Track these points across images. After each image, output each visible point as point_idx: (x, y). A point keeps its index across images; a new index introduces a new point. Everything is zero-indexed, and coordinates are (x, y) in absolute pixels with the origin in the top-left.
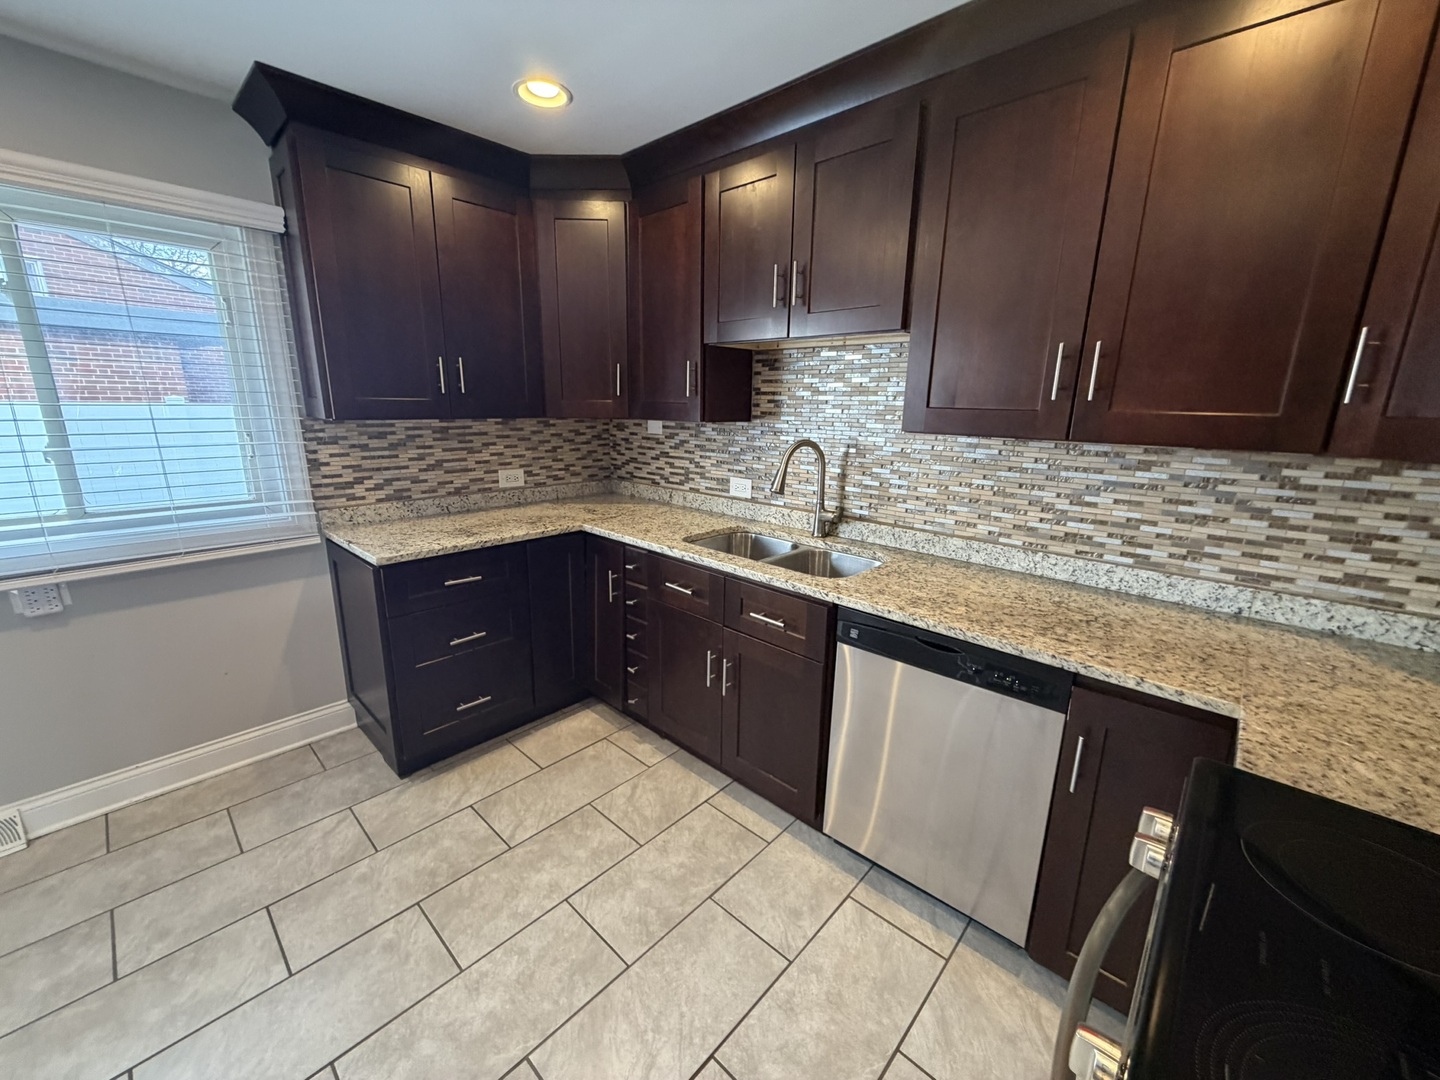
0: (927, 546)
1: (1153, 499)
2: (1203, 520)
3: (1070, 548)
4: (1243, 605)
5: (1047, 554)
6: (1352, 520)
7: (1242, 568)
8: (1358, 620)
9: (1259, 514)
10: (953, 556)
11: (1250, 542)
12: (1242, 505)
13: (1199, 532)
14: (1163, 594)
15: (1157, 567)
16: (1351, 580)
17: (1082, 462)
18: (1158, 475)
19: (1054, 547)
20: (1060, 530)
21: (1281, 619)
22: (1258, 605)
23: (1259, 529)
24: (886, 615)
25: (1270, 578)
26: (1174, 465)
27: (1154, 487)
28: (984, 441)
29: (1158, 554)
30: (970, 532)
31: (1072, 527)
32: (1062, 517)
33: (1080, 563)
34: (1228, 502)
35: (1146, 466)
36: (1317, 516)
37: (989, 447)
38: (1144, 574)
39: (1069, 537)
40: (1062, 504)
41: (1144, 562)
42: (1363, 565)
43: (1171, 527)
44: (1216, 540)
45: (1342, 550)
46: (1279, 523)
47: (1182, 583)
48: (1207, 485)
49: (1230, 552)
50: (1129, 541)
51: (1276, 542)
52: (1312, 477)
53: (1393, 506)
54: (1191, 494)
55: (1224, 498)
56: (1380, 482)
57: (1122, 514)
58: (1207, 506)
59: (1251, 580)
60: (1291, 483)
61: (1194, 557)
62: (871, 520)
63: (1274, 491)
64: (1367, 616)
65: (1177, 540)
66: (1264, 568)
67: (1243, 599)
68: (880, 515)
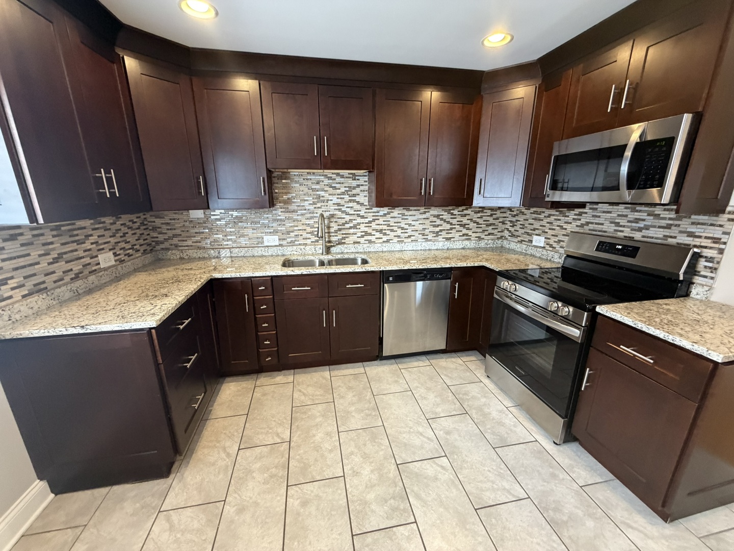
0: (368, 249)
1: (427, 222)
2: (438, 226)
3: (409, 240)
4: (449, 246)
5: (405, 243)
6: (462, 221)
7: (446, 237)
8: (466, 244)
9: (448, 222)
10: (377, 250)
11: (447, 230)
12: (445, 221)
13: (437, 229)
14: (433, 247)
15: (430, 240)
16: (464, 235)
17: (411, 213)
18: (427, 215)
19: (406, 240)
21: (455, 247)
22: (451, 245)
23: (449, 226)
24: (403, 268)
25: (451, 238)
26: (431, 212)
27: (427, 219)
28: (382, 209)
29: (430, 237)
30: (381, 241)
31: (410, 233)
32: (407, 231)
33: (414, 243)
34: (442, 220)
35: (425, 213)
36: (458, 221)
37: (383, 211)
38: (429, 243)
39: (409, 236)
40: (407, 227)
41: (427, 240)
42: (465, 231)
43: (432, 229)
44: (441, 231)
45: (461, 229)
46: (451, 224)
47: (437, 243)
48: (438, 216)
49: (444, 233)
50: (423, 235)
51: (451, 229)
52: (455, 212)
53: (468, 217)
54: (435, 219)
55: (442, 219)
56: (465, 212)
57: (421, 227)
58: (438, 222)
59: (448, 239)
60: (452, 214)
61: (437, 236)
62: (344, 243)
63: (450, 216)
64: (467, 243)
65: (433, 232)
66: (450, 236)
67: (448, 244)
68: (347, 241)
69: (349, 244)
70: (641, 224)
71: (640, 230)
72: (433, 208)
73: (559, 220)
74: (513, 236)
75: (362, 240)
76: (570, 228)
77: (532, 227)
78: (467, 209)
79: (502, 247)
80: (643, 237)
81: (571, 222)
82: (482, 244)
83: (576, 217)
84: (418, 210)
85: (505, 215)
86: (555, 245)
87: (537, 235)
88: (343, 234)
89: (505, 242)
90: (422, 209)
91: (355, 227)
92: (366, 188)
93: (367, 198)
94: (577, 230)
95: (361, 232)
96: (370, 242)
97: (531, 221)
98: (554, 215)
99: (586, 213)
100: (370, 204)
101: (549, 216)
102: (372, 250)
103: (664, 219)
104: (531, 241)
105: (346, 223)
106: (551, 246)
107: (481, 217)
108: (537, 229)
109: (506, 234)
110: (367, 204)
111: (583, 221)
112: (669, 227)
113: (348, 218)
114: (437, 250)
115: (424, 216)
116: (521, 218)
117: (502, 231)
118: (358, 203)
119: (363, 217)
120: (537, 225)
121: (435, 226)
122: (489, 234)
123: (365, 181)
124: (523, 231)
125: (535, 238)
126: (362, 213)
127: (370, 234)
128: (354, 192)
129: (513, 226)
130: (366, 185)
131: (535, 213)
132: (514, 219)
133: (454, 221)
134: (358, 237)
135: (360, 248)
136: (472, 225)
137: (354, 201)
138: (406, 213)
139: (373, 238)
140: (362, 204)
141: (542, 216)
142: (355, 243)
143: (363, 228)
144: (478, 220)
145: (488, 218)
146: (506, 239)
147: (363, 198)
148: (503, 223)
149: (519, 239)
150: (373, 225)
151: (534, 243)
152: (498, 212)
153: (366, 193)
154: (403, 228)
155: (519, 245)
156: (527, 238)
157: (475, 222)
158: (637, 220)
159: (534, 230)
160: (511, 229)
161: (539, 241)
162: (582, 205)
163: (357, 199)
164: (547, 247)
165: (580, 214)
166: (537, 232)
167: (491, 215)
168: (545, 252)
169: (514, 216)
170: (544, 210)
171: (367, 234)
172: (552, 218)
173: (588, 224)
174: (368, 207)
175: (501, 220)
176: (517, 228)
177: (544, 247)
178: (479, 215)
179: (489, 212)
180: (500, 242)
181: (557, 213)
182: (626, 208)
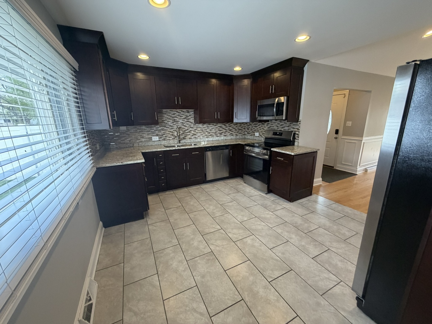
0: (195, 140)
1: (217, 129)
6: (230, 128)
9: (225, 129)
10: (199, 141)
12: (223, 128)
13: (221, 132)
14: (220, 139)
15: (219, 136)
16: (231, 134)
18: (217, 126)
19: (209, 137)
20: (210, 134)
21: (228, 138)
23: (225, 131)
24: (212, 146)
27: (217, 128)
30: (200, 137)
31: (211, 134)
32: (209, 133)
35: (216, 125)
38: (218, 137)
39: (211, 135)
40: (209, 131)
41: (217, 136)
42: (231, 132)
43: (219, 132)
47: (221, 137)
48: (221, 127)
49: (223, 133)
50: (216, 134)
52: (227, 125)
53: (232, 127)
54: (220, 128)
55: (222, 128)
56: (231, 125)
57: (215, 131)
58: (221, 129)
59: (225, 136)
60: (226, 126)
61: (221, 135)
62: (185, 139)
63: (225, 127)
64: (232, 137)
66: (226, 134)
67: (225, 138)
68: (186, 137)
69: (187, 139)
70: (283, 126)
71: (283, 128)
72: (219, 124)
73: (262, 126)
74: (248, 133)
75: (192, 137)
76: (266, 129)
77: (254, 129)
78: (231, 124)
79: (245, 138)
80: (284, 130)
81: (266, 127)
82: (238, 137)
83: (267, 125)
84: (214, 124)
85: (245, 126)
86: (262, 135)
87: (256, 132)
88: (185, 135)
89: (246, 136)
90: (215, 125)
91: (189, 132)
92: (193, 116)
93: (194, 120)
94: (268, 129)
95: (192, 134)
96: (195, 138)
97: (254, 127)
98: (261, 125)
99: (269, 123)
101: (259, 125)
102: (197, 141)
103: (287, 124)
104: (254, 135)
105: (186, 130)
106: (261, 136)
107: (236, 127)
108: (256, 130)
109: (246, 133)
110: (194, 122)
111: (269, 126)
112: (288, 126)
113: (186, 128)
114: (221, 140)
115: (216, 127)
116: (250, 126)
117: (244, 132)
118: (190, 122)
119: (192, 128)
120: (256, 129)
122: (240, 133)
124: (251, 131)
126: (192, 126)
127: (195, 135)
128: (188, 118)
129: (248, 130)
130: (193, 115)
131: (255, 124)
132: (248, 127)
133: (227, 129)
134: (191, 136)
135: (192, 140)
137: (188, 121)
138: (209, 126)
140: (192, 123)
141: (257, 125)
142: (190, 138)
143: (192, 132)
144: (236, 128)
145: (239, 127)
146: (246, 135)
147: (192, 120)
148: (245, 129)
149: (251, 134)
150: (197, 131)
152: (242, 125)
153: (193, 118)
154: (208, 132)
155: (251, 137)
156: (253, 134)
157: (234, 129)
158: (282, 125)
159: (255, 130)
161: (257, 134)
162: (268, 121)
163: (190, 120)
164: (260, 136)
165: (268, 124)
166: (256, 131)
167: (240, 126)
168: (259, 138)
169: (248, 126)
170: (257, 123)
172: (260, 126)
173: (270, 127)
174: (194, 124)
175: (244, 128)
178: (236, 126)
179: (239, 125)
180: (244, 136)
181: (262, 124)
182: (279, 121)
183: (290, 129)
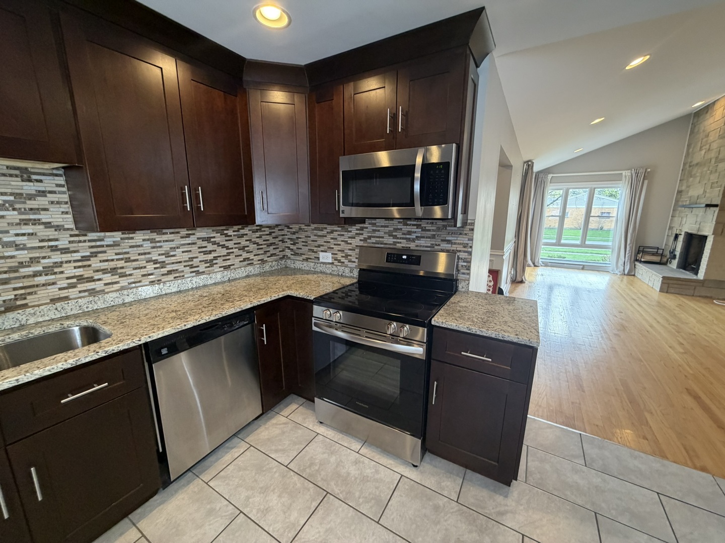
1: (194, 248)
2: (210, 252)
3: (171, 277)
4: (229, 276)
5: (164, 282)
6: (240, 243)
7: (224, 265)
8: (250, 270)
9: (223, 246)
11: (224, 256)
12: (218, 245)
13: (210, 257)
14: (210, 282)
15: (203, 273)
16: (244, 260)
17: (165, 237)
18: (192, 239)
19: (164, 279)
20: (164, 270)
21: (238, 277)
22: (232, 275)
23: (224, 252)
25: (230, 266)
26: (198, 234)
27: (194, 243)
29: (201, 269)
30: (116, 287)
31: (169, 268)
32: (163, 265)
33: (180, 281)
35: (188, 236)
36: (235, 244)
37: (113, 237)
38: (202, 277)
39: (170, 272)
40: (162, 258)
41: (198, 273)
42: (245, 255)
43: (202, 257)
44: (216, 258)
45: (241, 252)
46: (227, 248)
47: (213, 276)
48: (208, 239)
49: (219, 261)
50: (192, 267)
51: (228, 254)
52: (230, 232)
53: (245, 238)
54: (205, 244)
55: (214, 243)
56: (242, 232)
57: (186, 256)
58: (210, 247)
59: (226, 268)
60: (227, 235)
61: (212, 266)
62: (25, 306)
63: (224, 238)
64: (250, 268)
65: (206, 262)
66: (228, 263)
67: (228, 274)
68: (30, 300)
69: (39, 306)
70: (414, 236)
72: (198, 229)
73: (343, 235)
74: (296, 254)
75: (73, 293)
76: (357, 242)
77: (316, 244)
78: (243, 229)
79: (286, 267)
80: (417, 246)
81: (354, 238)
82: (267, 267)
83: (358, 232)
84: (178, 233)
85: (283, 233)
86: (343, 260)
87: (322, 251)
88: (15, 289)
89: (289, 262)
90: (184, 232)
91: (48, 270)
92: (65, 198)
93: (70, 216)
94: (361, 243)
95: (68, 278)
96: (93, 292)
97: (313, 238)
98: (336, 231)
99: (367, 228)
100: (80, 225)
101: (332, 232)
102: (100, 305)
104: (318, 258)
105: (21, 265)
106: (339, 261)
107: (260, 237)
108: (322, 245)
109: (288, 253)
110: (73, 226)
111: (365, 235)
113: (23, 255)
114: (215, 284)
115: (188, 241)
116: (302, 235)
117: (283, 251)
118: (48, 225)
119: (65, 251)
120: (321, 241)
121: (205, 253)
122: (272, 255)
123: (58, 185)
124: (307, 248)
125: (321, 255)
126: (63, 243)
127: (91, 280)
128: (31, 204)
129: (294, 244)
130: (64, 193)
131: (316, 229)
132: (294, 237)
133: (230, 244)
134: (60, 289)
135: (70, 308)
136: (252, 247)
137: (36, 222)
138: (158, 238)
139: (98, 286)
140: (58, 228)
141: (325, 232)
142: (53, 301)
143: (69, 270)
144: (258, 240)
145: (268, 237)
146: (289, 258)
147: (61, 215)
148: (283, 241)
149: (304, 257)
150: (95, 263)
151: (321, 260)
152: (276, 230)
153: (67, 208)
154: (155, 262)
155: (305, 264)
156: (313, 255)
157: (255, 243)
158: (409, 233)
159: (319, 246)
160: (292, 247)
161: (325, 257)
162: (362, 221)
163: (44, 217)
164: (336, 263)
165: (362, 229)
166: (322, 248)
167: (270, 234)
168: (335, 268)
169: (294, 233)
170: (325, 226)
171: (81, 279)
172: (336, 234)
173: (370, 237)
174: (77, 232)
175: (280, 238)
176: (300, 245)
177: (333, 263)
178: (258, 234)
179: (267, 231)
180: (283, 262)
181: (340, 229)
182: (399, 222)
183: (439, 245)
